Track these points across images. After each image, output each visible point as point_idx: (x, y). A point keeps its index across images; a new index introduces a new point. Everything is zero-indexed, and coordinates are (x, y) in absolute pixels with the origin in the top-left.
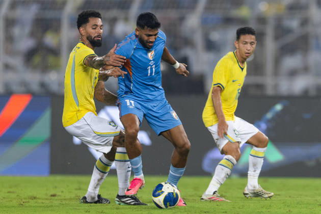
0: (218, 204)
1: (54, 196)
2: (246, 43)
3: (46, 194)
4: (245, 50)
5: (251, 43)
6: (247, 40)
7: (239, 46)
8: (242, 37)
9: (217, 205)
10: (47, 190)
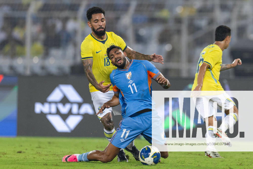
3: (14, 151)
10: (15, 148)
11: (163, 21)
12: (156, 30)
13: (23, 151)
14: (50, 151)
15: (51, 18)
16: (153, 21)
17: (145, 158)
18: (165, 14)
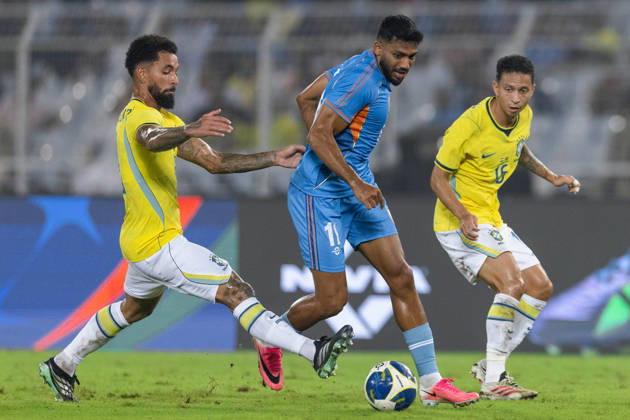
0: (557, 405)
1: (245, 390)
2: (512, 88)
3: (230, 387)
4: (510, 103)
5: (522, 90)
6: (512, 84)
7: (499, 92)
8: (506, 77)
9: (556, 408)
10: (231, 379)
11: (603, 58)
12: (585, 81)
13: (252, 387)
14: (320, 387)
15: (321, 52)
16: (577, 57)
17: (377, 398)
18: (607, 39)
